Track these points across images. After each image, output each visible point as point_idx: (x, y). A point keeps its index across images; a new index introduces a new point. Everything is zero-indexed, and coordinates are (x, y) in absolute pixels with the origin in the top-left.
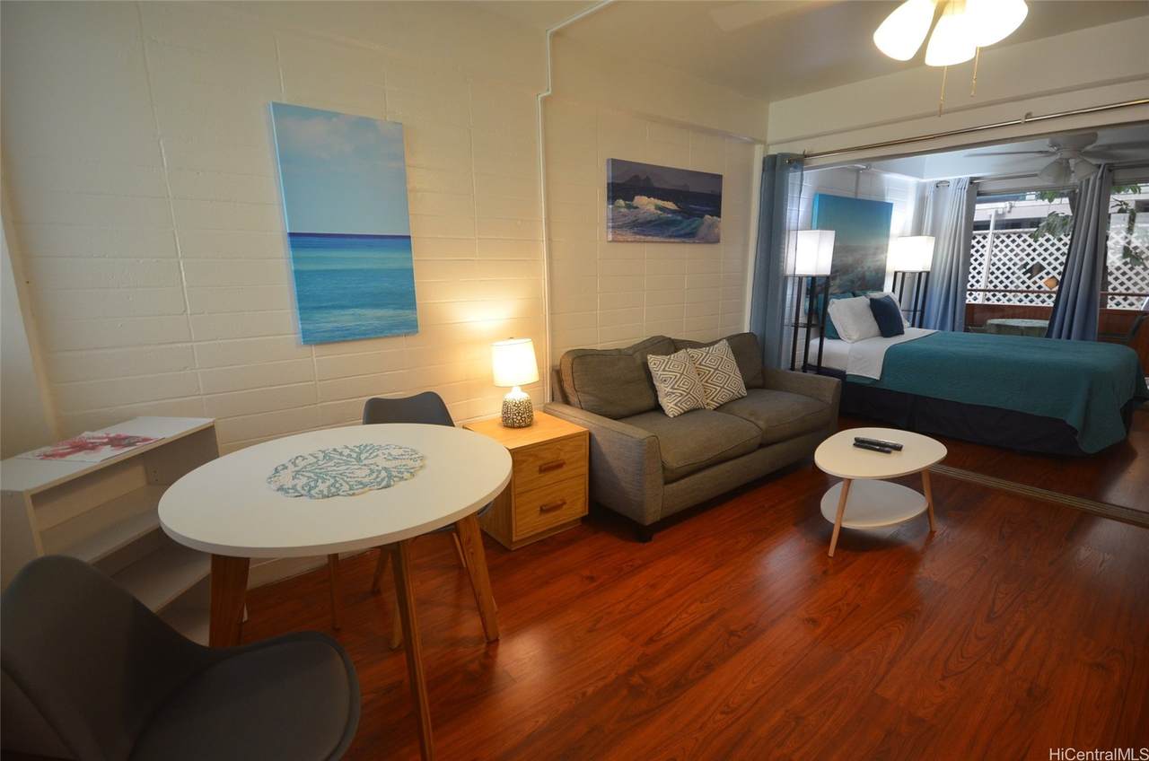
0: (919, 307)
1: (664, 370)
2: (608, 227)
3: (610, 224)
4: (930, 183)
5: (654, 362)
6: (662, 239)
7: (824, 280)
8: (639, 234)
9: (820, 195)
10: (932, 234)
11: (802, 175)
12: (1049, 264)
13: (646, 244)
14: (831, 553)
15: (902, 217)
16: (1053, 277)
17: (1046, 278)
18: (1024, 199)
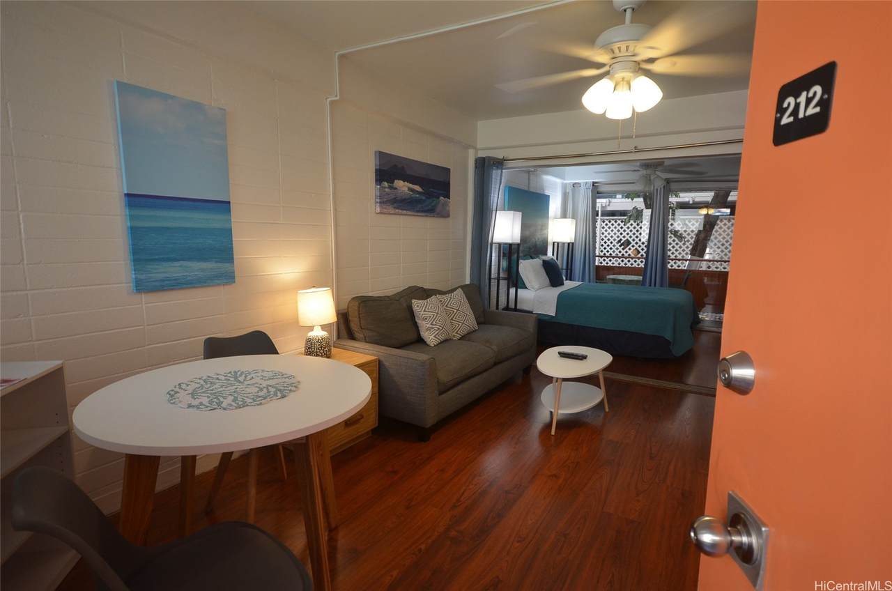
0: (569, 267)
1: (425, 311)
2: (377, 202)
3: (378, 200)
4: (569, 184)
5: (417, 304)
6: (413, 213)
7: (516, 246)
8: (398, 208)
9: (509, 187)
10: (573, 218)
11: (502, 172)
12: (634, 240)
13: (401, 217)
14: (553, 433)
15: (555, 205)
16: (636, 249)
17: (633, 249)
18: (615, 198)
